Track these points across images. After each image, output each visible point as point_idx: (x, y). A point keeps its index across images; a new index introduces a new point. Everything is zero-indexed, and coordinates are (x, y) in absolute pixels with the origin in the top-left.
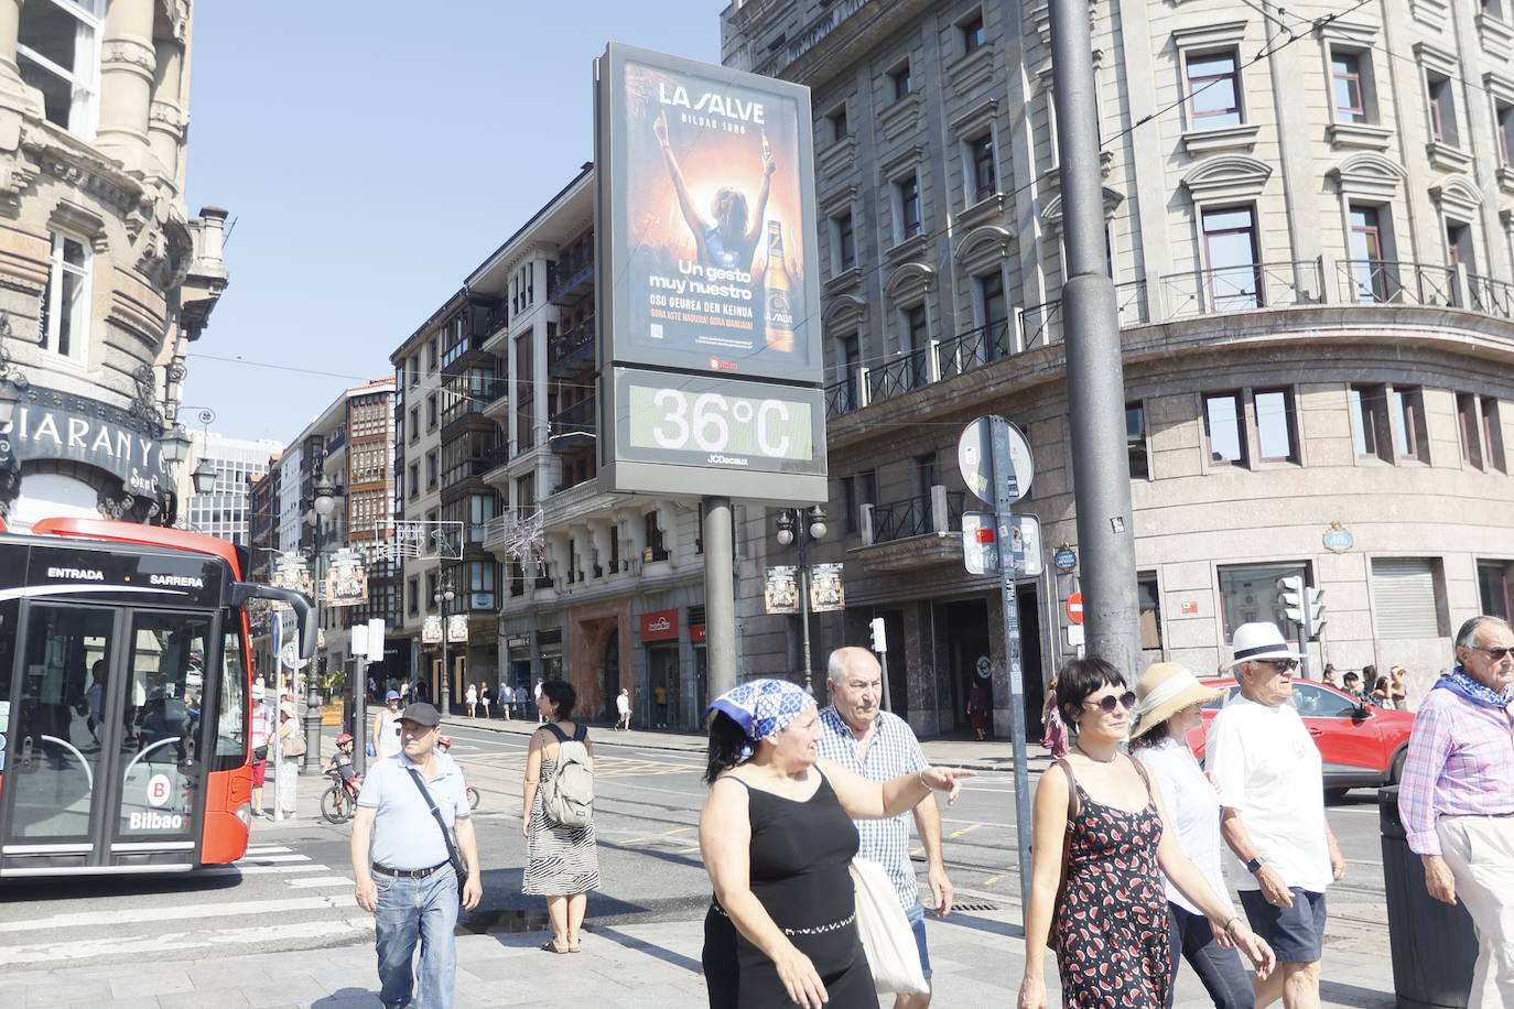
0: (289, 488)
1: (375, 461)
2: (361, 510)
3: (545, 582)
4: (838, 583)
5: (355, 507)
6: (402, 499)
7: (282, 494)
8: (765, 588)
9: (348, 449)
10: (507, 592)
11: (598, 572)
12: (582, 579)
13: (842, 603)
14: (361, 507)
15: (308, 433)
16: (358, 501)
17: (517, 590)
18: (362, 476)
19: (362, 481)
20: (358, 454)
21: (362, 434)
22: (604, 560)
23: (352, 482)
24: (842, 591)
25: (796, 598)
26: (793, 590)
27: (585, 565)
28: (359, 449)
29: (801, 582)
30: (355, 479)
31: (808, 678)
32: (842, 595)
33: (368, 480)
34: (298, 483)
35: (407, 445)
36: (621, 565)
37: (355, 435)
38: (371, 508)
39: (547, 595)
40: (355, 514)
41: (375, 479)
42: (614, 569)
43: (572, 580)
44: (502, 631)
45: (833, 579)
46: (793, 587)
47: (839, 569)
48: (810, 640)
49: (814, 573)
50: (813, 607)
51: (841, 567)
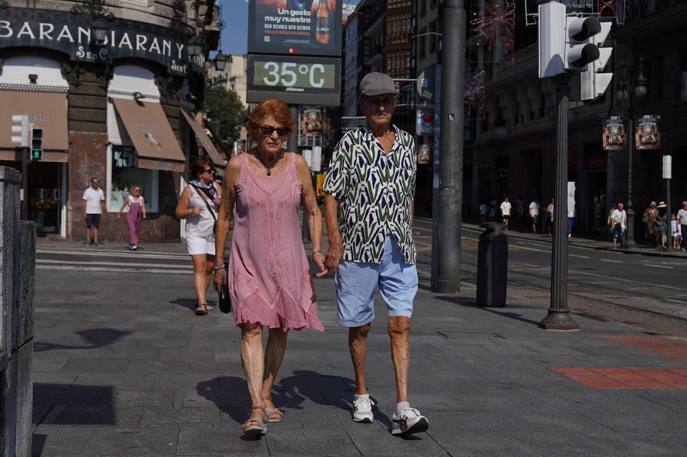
0: (351, 47)
1: (404, 27)
2: (393, 64)
3: (500, 122)
4: (656, 129)
5: (389, 62)
6: (415, 58)
7: (347, 51)
8: (603, 132)
9: (385, 18)
10: (479, 129)
11: (532, 115)
12: (522, 121)
13: (659, 144)
14: (394, 62)
15: (361, 4)
16: (391, 58)
17: (485, 128)
18: (395, 39)
19: (394, 42)
20: (392, 22)
21: (394, 6)
22: (535, 107)
23: (388, 44)
24: (659, 135)
25: (625, 139)
26: (623, 134)
27: (523, 110)
28: (393, 18)
29: (630, 126)
30: (390, 41)
31: (630, 196)
32: (659, 137)
33: (398, 42)
34: (355, 43)
35: (419, 18)
36: (546, 113)
37: (390, 7)
38: (401, 63)
39: (501, 132)
40: (389, 68)
41: (403, 41)
42: (542, 114)
43: (517, 122)
44: (475, 157)
45: (653, 126)
46: (623, 131)
47: (657, 119)
48: (632, 170)
49: (639, 121)
50: (637, 145)
51: (659, 118)
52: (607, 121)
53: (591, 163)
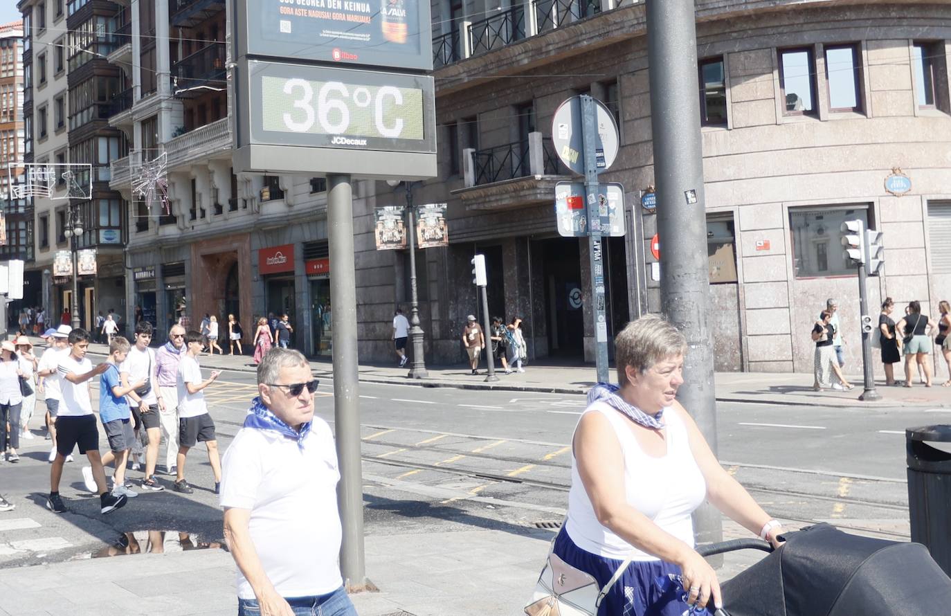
1: (4, 103)
3: (168, 219)
4: (442, 222)
6: (31, 139)
8: (376, 226)
10: (132, 228)
11: (219, 209)
12: (203, 215)
13: (446, 240)
17: (143, 226)
22: (224, 199)
24: (446, 229)
25: (404, 235)
26: (401, 228)
27: (206, 202)
29: (409, 218)
31: (415, 310)
32: (446, 232)
35: (35, 88)
36: (240, 203)
39: (171, 231)
41: (4, 120)
42: (234, 207)
43: (194, 217)
44: (129, 264)
45: (438, 218)
46: (401, 225)
47: (443, 209)
48: (417, 275)
49: (420, 212)
50: (419, 243)
51: (445, 207)
52: (380, 212)
53: (315, 267)
